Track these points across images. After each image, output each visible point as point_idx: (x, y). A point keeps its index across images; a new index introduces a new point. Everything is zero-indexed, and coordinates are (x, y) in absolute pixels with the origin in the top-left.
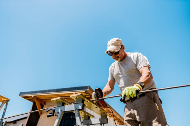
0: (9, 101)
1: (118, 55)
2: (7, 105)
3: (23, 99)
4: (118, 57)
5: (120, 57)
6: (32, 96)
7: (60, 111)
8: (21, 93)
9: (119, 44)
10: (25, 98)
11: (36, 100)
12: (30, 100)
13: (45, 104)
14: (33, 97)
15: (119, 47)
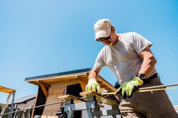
0: (15, 91)
1: (109, 40)
2: (14, 95)
3: (29, 83)
4: (110, 42)
5: (112, 41)
6: (36, 81)
7: (70, 110)
8: (26, 79)
9: (108, 26)
10: (31, 82)
11: (41, 84)
12: (35, 84)
13: (50, 87)
14: (38, 81)
15: (108, 30)
